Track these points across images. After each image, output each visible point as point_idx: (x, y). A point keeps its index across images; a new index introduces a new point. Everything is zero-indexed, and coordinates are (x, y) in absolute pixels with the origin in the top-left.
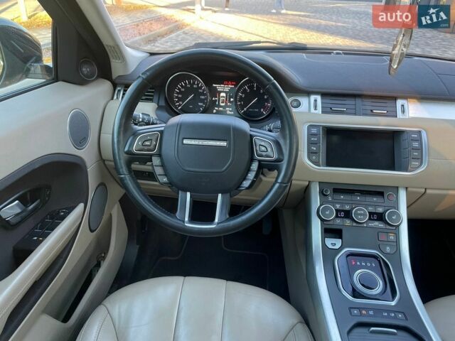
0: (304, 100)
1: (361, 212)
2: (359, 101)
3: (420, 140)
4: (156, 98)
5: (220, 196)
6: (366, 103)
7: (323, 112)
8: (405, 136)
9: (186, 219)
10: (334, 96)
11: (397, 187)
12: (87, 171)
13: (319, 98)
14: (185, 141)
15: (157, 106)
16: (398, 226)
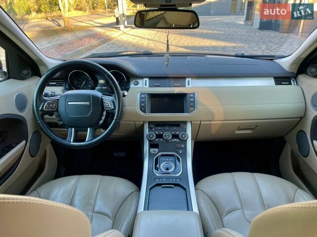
0: (140, 81)
1: (168, 135)
2: (167, 80)
3: (194, 97)
4: (64, 84)
5: (89, 129)
6: (170, 81)
7: (149, 87)
8: (188, 96)
9: (72, 141)
10: (155, 79)
11: (186, 122)
12: (26, 124)
13: (147, 79)
14: (69, 103)
15: (64, 88)
16: (186, 140)
